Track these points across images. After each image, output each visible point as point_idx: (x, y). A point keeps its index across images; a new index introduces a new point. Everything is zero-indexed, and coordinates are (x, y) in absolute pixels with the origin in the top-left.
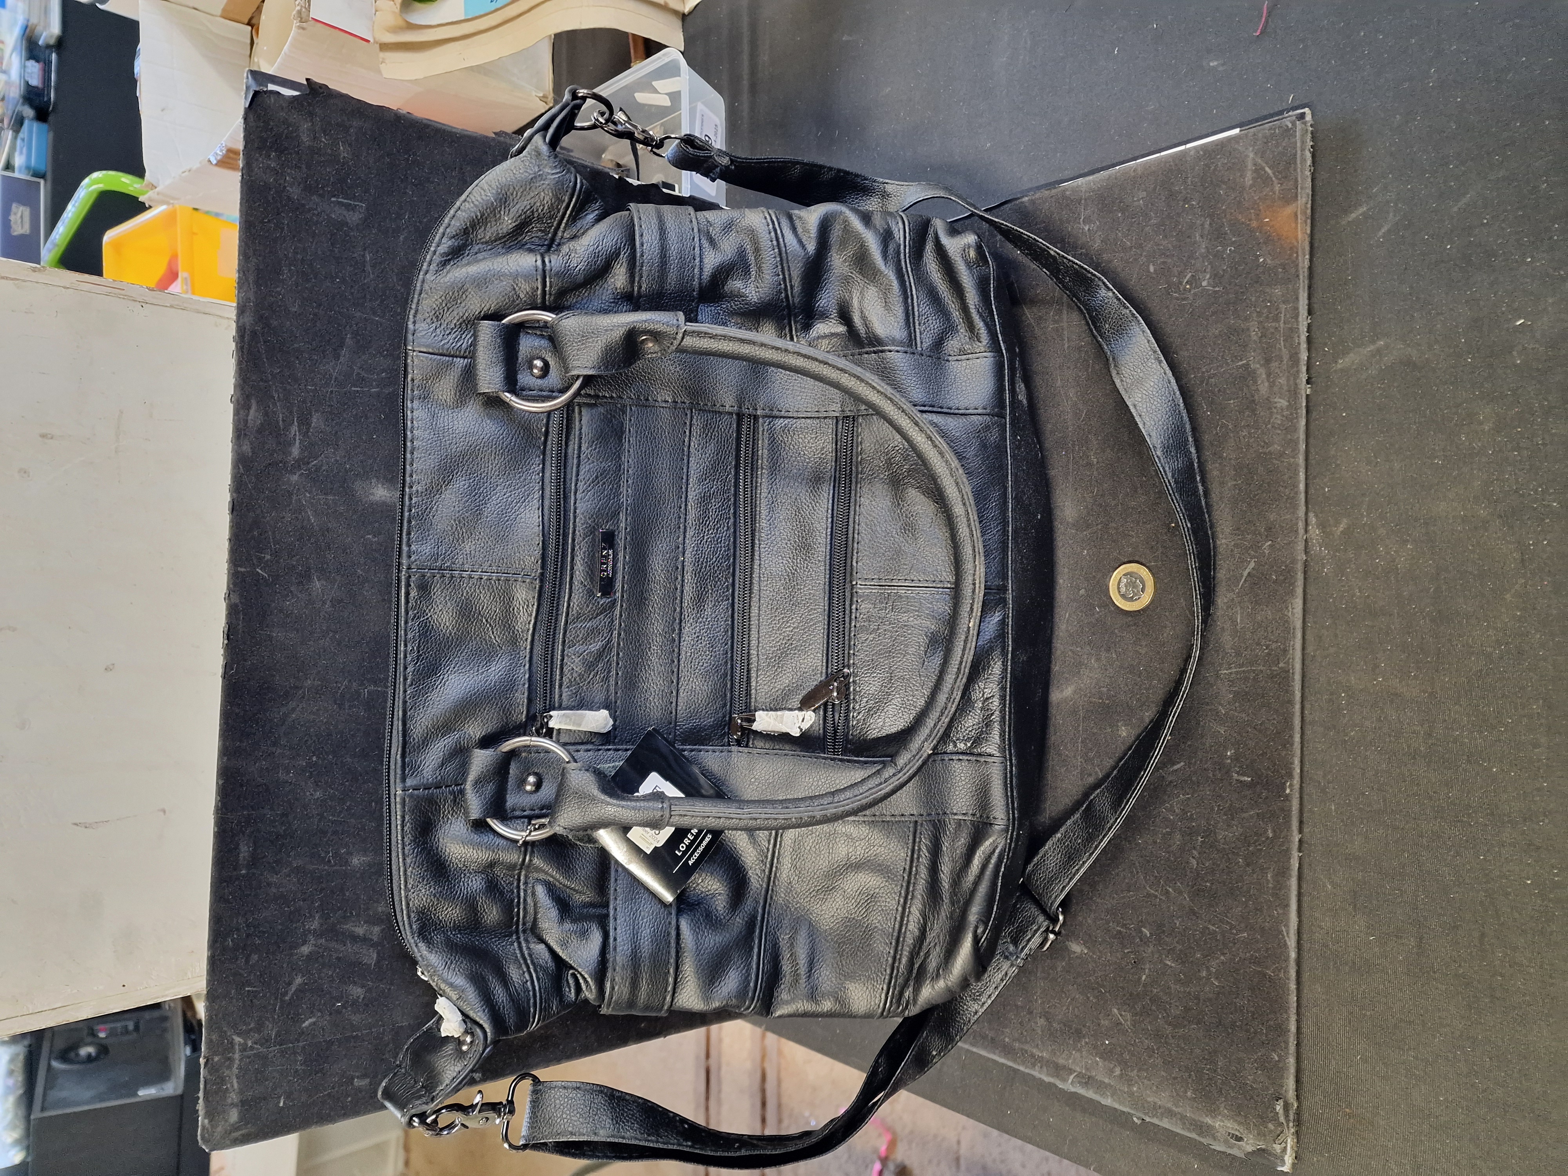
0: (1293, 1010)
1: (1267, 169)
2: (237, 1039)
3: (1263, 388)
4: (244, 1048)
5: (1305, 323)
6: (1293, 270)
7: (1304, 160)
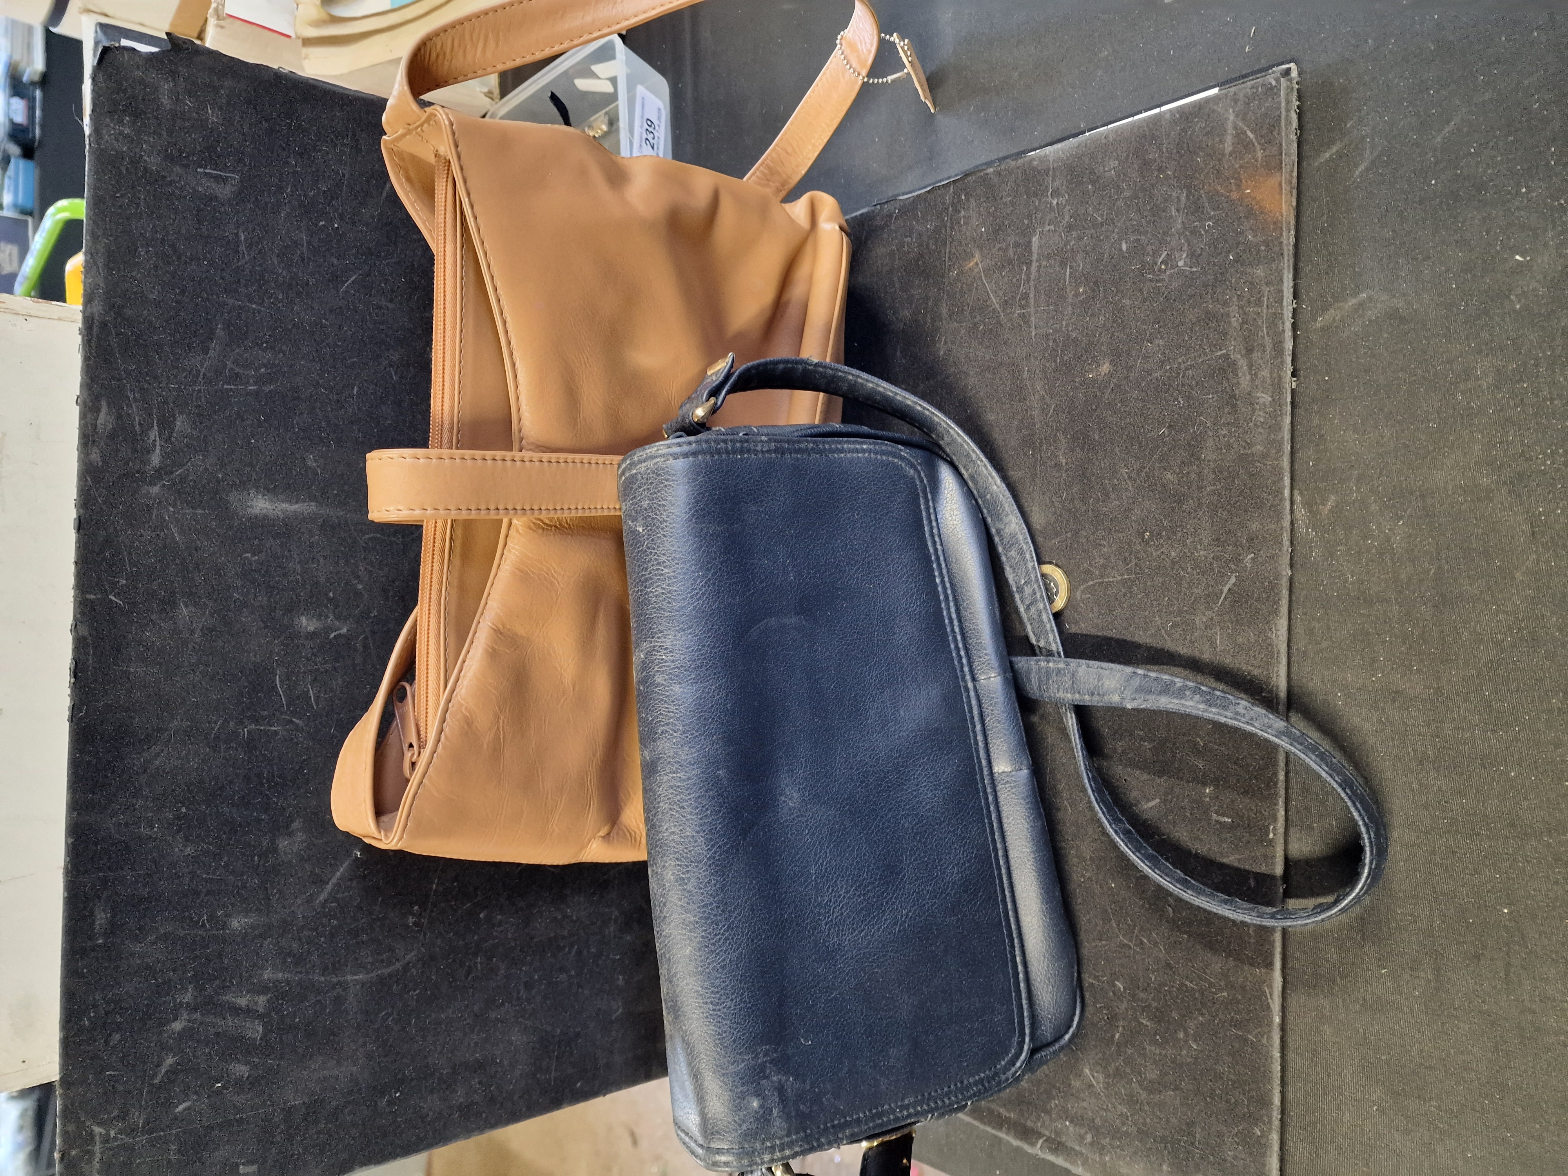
0: (1277, 1081)
1: (1249, 133)
2: (97, 1130)
3: (1245, 380)
4: (106, 1139)
5: (1291, 308)
6: (1276, 249)
7: (1289, 122)
